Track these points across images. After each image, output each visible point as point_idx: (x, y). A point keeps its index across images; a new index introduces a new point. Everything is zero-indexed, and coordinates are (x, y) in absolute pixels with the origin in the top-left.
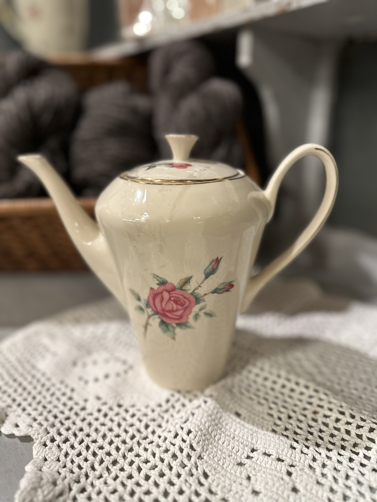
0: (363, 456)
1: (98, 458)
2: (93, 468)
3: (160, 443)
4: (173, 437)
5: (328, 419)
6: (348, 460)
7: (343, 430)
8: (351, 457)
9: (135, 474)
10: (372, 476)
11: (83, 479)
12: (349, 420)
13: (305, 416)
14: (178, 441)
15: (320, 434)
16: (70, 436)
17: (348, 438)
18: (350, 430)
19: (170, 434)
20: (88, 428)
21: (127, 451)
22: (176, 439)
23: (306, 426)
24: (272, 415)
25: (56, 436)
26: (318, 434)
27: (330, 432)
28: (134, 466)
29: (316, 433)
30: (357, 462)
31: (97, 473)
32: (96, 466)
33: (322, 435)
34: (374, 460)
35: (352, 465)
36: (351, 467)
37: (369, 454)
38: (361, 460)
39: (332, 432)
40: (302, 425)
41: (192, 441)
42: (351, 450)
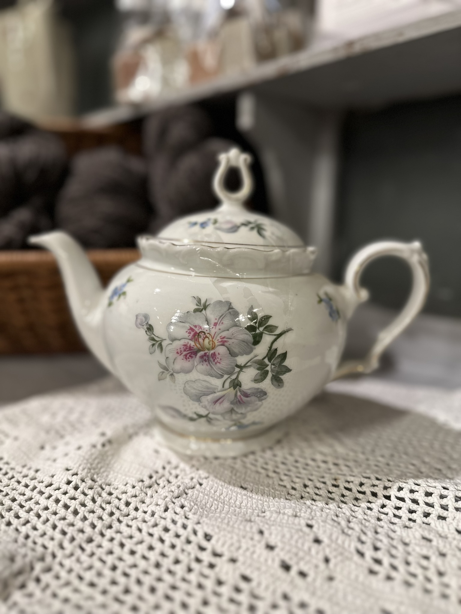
0: (393, 515)
1: (68, 536)
2: (61, 547)
3: (147, 518)
4: (164, 511)
5: (351, 484)
6: (376, 519)
7: (368, 493)
8: (379, 517)
9: (117, 550)
10: (405, 532)
11: (49, 559)
12: (375, 483)
13: (324, 483)
14: (169, 515)
15: (342, 499)
16: (32, 517)
17: (375, 500)
18: (377, 492)
19: (159, 507)
20: (54, 505)
21: (105, 528)
22: (166, 512)
23: (326, 492)
24: (285, 487)
25: (14, 519)
26: (340, 498)
27: (353, 495)
28: (116, 542)
29: (337, 498)
30: (386, 520)
31: (68, 552)
32: (66, 544)
33: (344, 499)
34: (405, 518)
35: (381, 524)
36: (380, 525)
37: (399, 513)
38: (391, 519)
39: (356, 495)
40: (320, 492)
41: (188, 513)
42: (379, 511)
